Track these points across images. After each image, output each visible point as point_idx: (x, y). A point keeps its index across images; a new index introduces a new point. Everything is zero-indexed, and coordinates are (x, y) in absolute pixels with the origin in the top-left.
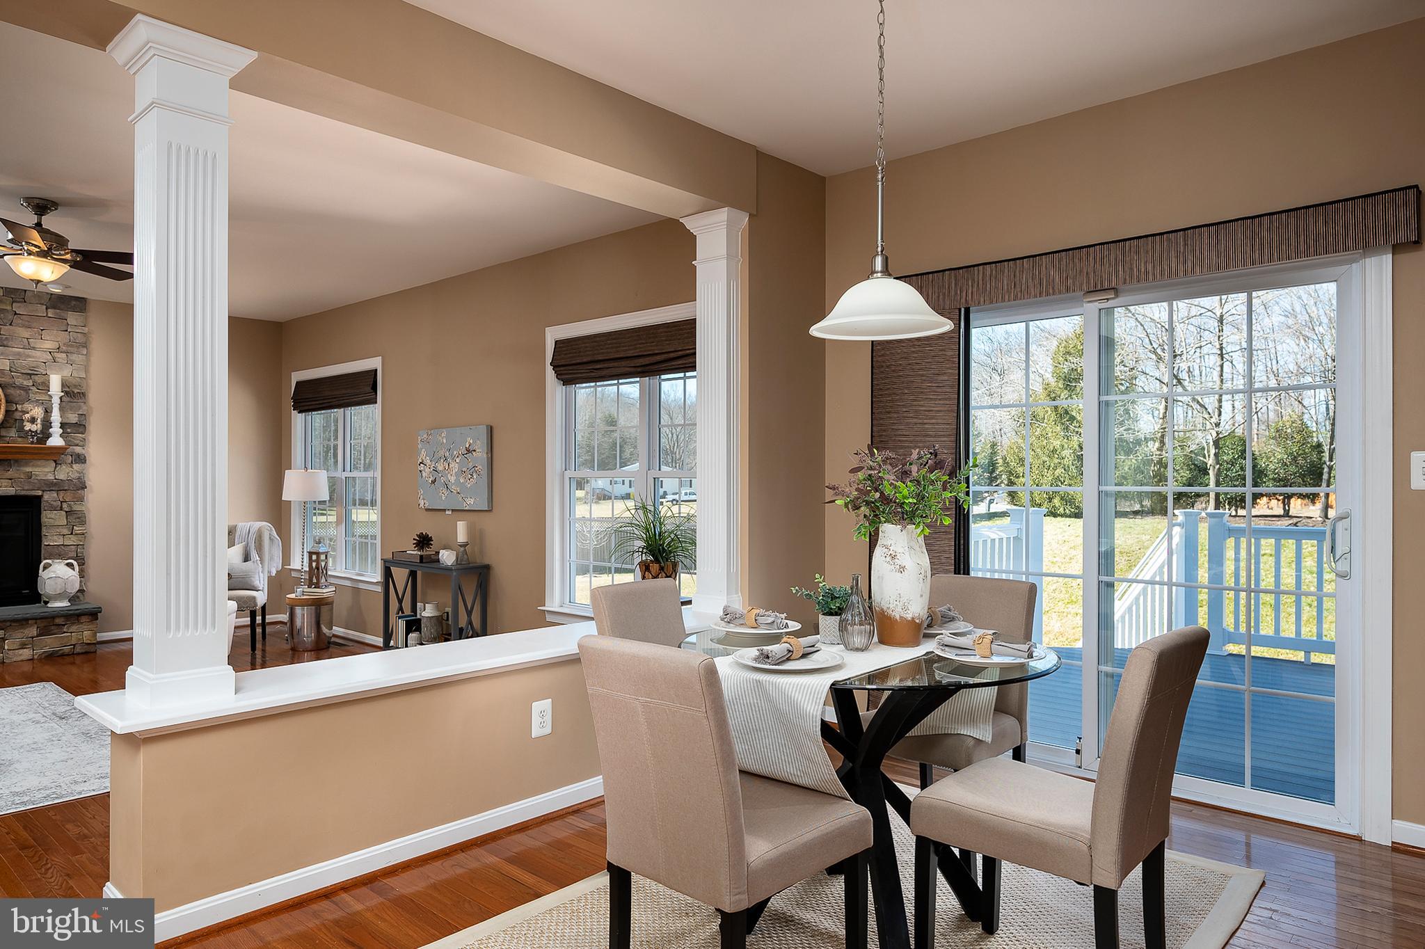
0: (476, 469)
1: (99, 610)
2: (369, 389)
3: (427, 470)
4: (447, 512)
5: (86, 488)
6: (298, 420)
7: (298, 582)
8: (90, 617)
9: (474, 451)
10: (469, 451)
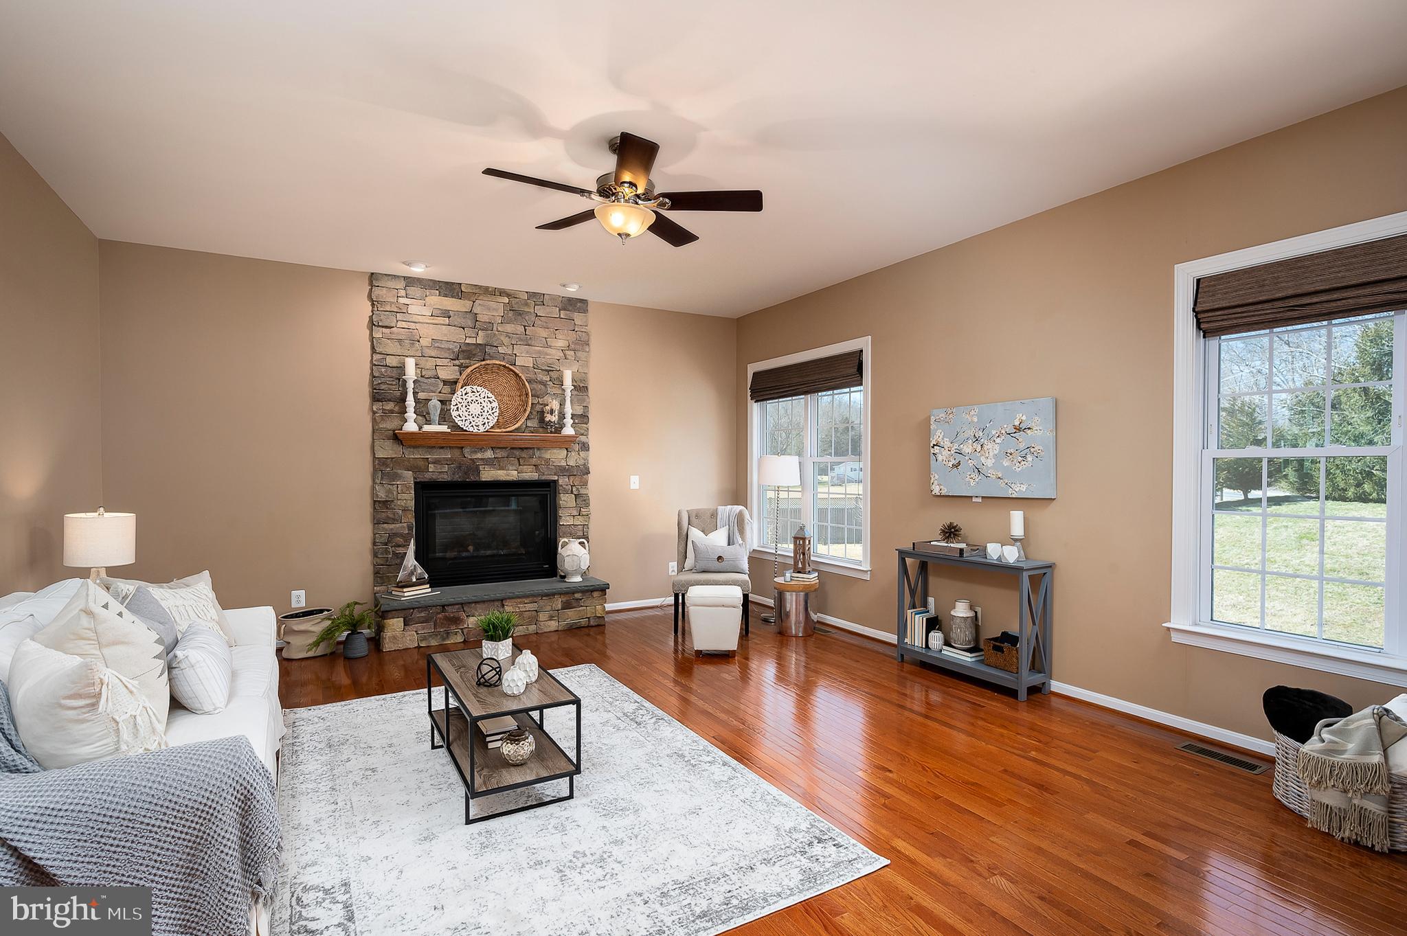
0: (1032, 450)
1: (607, 586)
2: (854, 370)
3: (946, 453)
4: (974, 500)
5: (590, 473)
6: (755, 409)
7: (785, 567)
8: (600, 593)
9: (1029, 428)
10: (1018, 429)
